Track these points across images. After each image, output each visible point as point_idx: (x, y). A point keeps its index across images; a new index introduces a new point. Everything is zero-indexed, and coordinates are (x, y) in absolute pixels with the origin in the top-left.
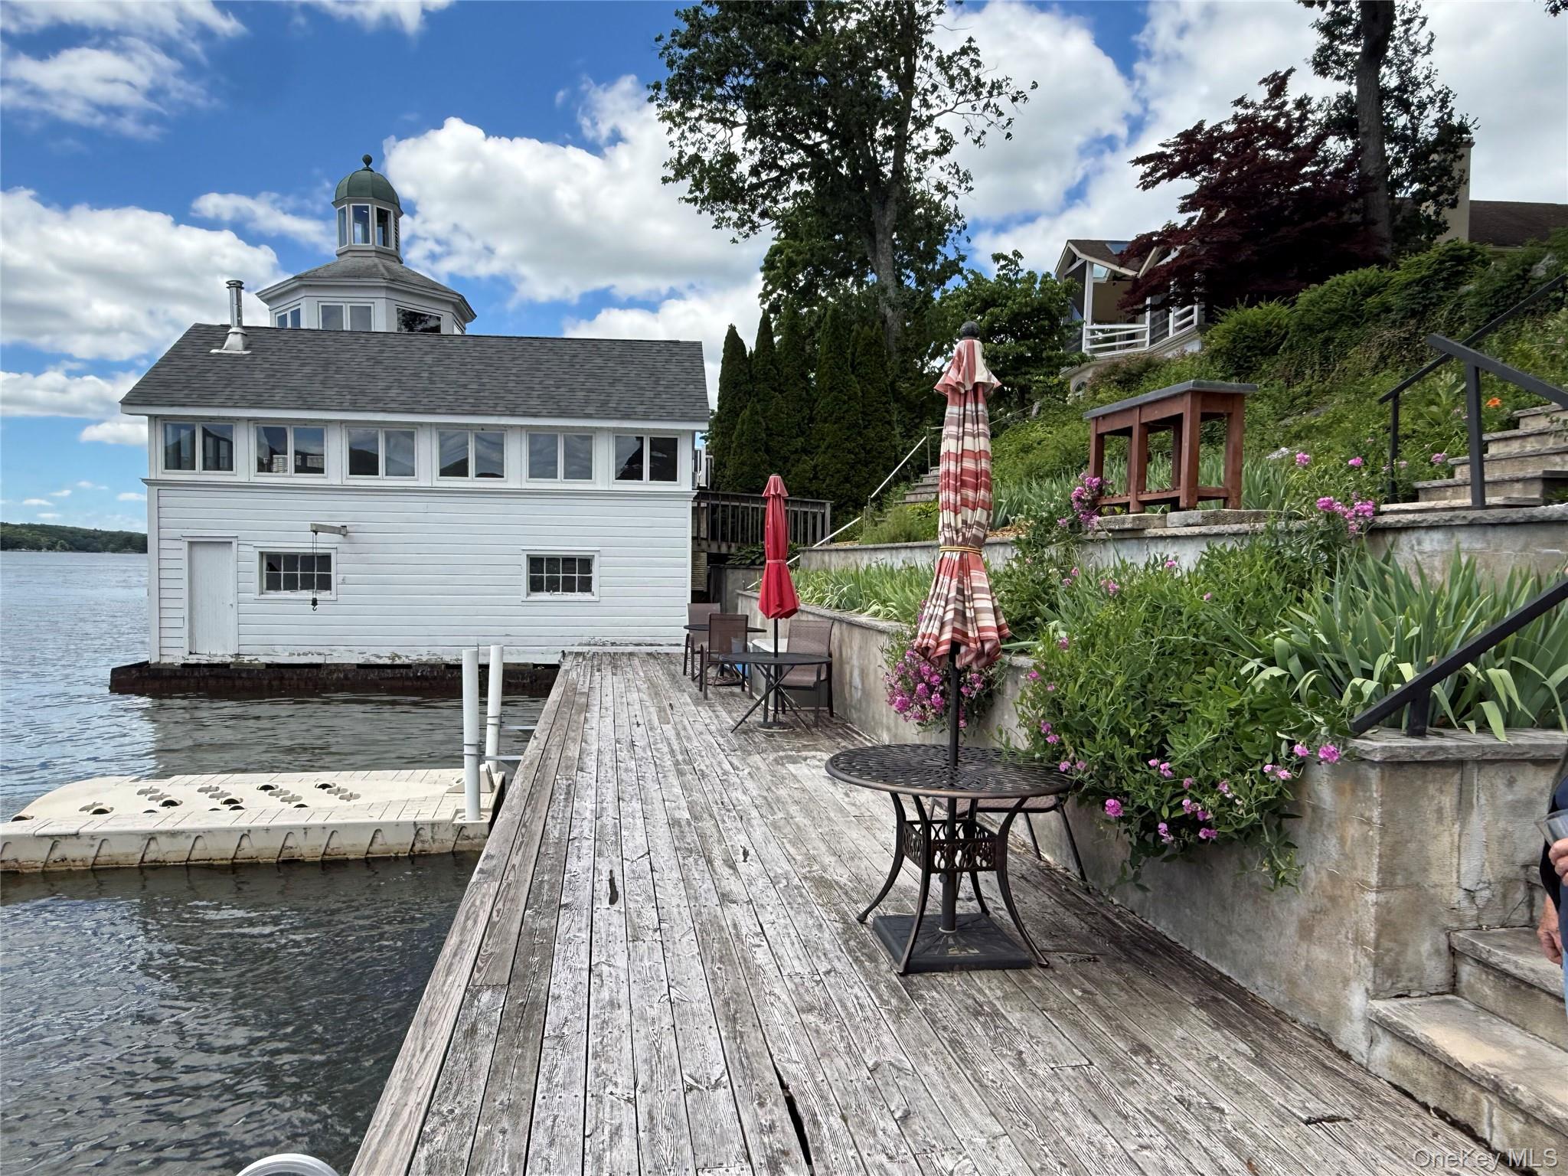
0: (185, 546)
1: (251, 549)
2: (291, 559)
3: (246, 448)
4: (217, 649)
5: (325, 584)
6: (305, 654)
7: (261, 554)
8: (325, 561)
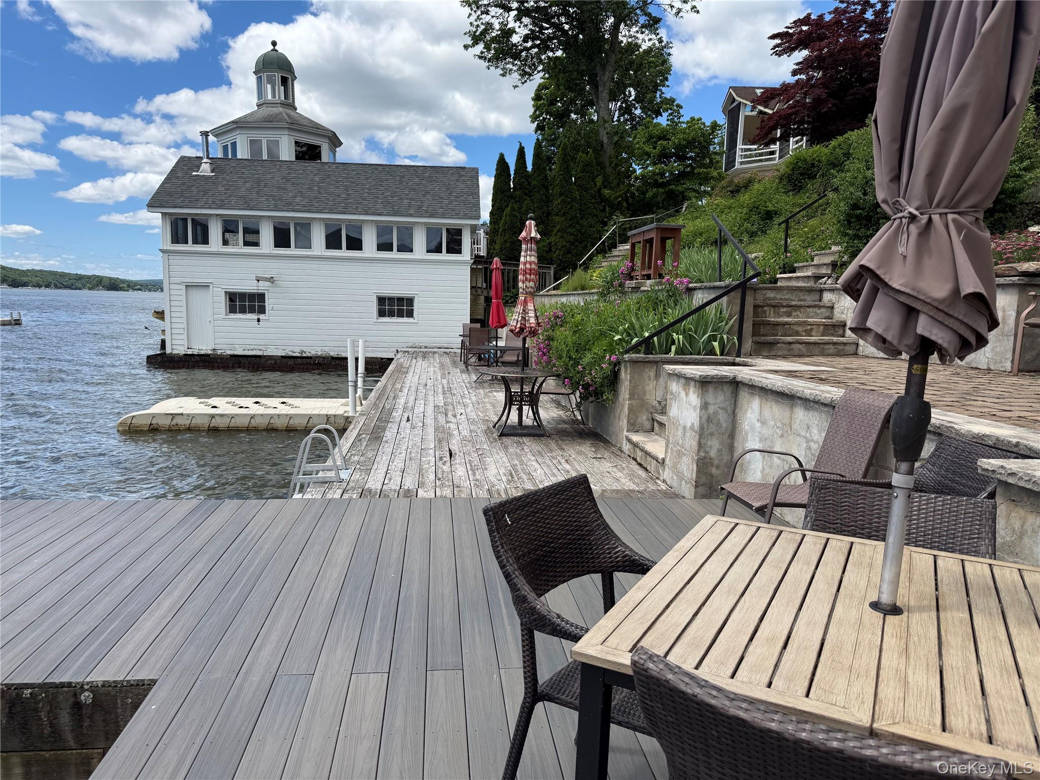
0: (184, 288)
1: (220, 290)
2: (243, 296)
3: (215, 232)
4: (203, 347)
5: (262, 310)
6: (251, 350)
7: (226, 292)
8: (261, 297)
